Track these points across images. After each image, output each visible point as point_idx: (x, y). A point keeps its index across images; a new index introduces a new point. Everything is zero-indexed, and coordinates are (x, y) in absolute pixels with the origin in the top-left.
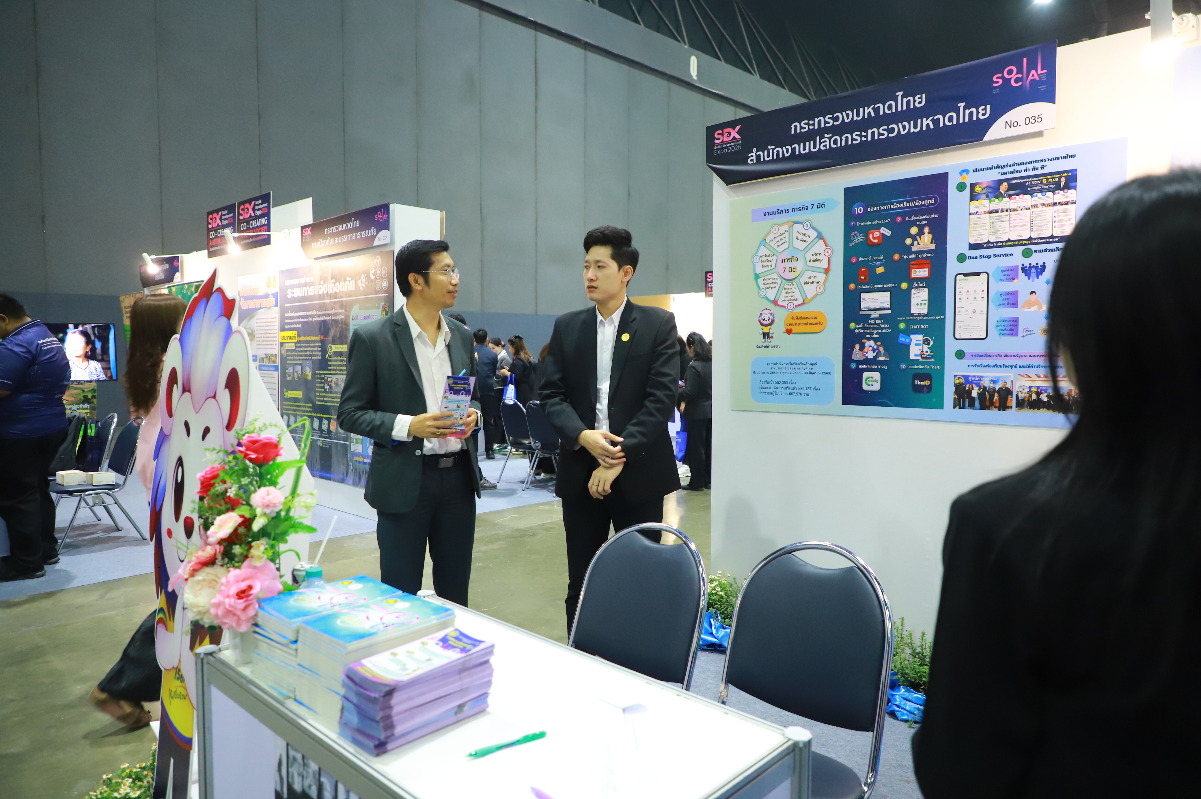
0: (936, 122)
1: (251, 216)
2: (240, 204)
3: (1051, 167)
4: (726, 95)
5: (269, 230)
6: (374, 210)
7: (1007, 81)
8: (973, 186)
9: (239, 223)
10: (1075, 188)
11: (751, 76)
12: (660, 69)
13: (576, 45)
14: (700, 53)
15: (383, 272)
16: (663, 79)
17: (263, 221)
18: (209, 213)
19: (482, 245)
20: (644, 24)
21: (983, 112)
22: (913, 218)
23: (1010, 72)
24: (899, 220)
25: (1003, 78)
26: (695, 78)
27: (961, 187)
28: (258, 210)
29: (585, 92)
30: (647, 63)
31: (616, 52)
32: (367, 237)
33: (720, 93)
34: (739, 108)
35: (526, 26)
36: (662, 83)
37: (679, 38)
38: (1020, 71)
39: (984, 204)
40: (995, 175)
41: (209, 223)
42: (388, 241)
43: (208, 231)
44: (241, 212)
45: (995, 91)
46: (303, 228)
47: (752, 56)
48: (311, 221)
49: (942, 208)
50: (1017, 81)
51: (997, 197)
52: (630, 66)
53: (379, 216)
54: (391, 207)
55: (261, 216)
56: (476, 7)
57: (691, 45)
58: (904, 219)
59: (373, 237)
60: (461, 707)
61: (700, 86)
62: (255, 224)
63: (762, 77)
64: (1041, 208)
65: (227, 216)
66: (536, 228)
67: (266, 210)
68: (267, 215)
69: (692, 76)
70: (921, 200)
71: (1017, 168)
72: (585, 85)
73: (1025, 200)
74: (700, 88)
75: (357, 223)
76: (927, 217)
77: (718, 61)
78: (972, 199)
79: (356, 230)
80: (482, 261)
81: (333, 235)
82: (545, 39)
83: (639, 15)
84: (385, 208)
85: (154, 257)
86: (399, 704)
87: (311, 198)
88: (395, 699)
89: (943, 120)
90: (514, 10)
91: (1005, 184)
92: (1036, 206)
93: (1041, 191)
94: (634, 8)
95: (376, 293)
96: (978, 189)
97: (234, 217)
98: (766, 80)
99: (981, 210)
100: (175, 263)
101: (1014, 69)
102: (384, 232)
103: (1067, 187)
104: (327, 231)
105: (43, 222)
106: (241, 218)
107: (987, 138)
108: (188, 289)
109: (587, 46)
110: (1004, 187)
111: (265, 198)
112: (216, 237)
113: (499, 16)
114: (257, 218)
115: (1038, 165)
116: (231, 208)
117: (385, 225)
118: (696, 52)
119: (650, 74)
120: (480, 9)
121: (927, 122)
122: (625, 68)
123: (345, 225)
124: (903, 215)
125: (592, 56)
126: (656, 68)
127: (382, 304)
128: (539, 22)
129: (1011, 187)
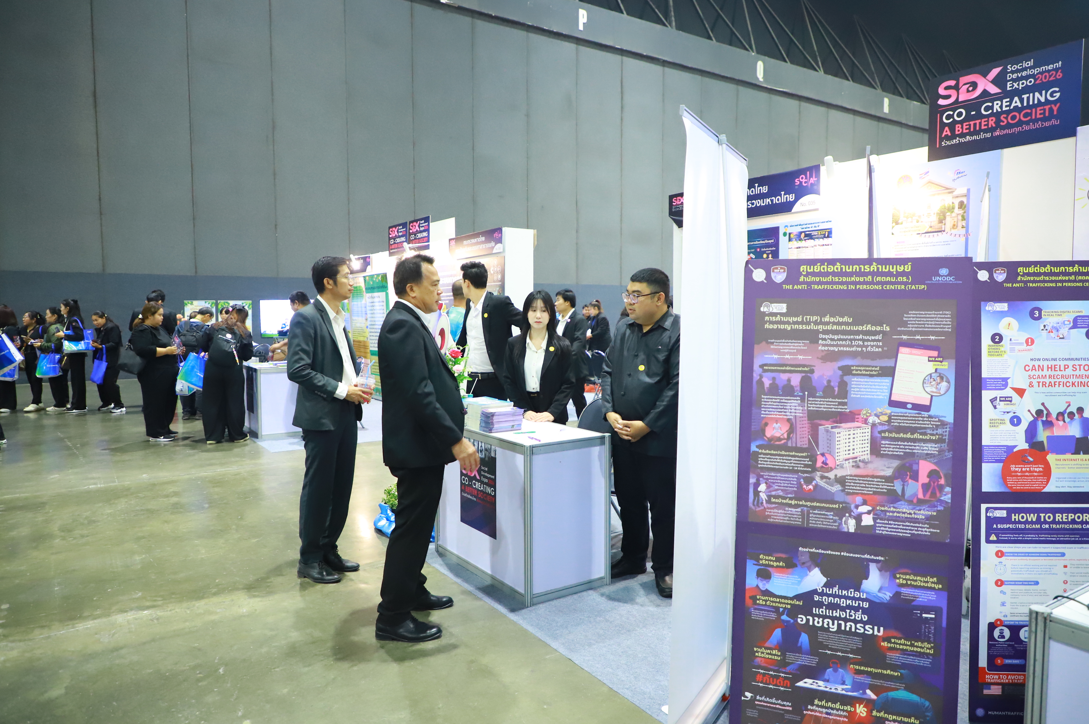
0: (772, 201)
1: (417, 231)
2: (410, 223)
3: (822, 226)
4: (790, 92)
5: (428, 241)
6: (494, 231)
7: (801, 183)
8: (790, 234)
9: (410, 235)
10: (831, 237)
11: (816, 73)
12: (729, 76)
13: (656, 64)
14: (766, 58)
15: (498, 269)
16: (732, 83)
17: (425, 234)
18: (390, 228)
19: (577, 232)
20: (716, 39)
21: (791, 197)
22: (764, 249)
23: (802, 178)
24: (758, 250)
25: (799, 181)
26: (761, 79)
27: (785, 234)
28: (422, 227)
29: (663, 101)
30: (717, 72)
31: (690, 66)
32: (489, 248)
33: (784, 90)
34: (803, 101)
35: (613, 53)
36: (731, 87)
37: (747, 46)
38: (806, 178)
39: (795, 244)
40: (799, 229)
41: (390, 234)
42: (501, 250)
43: (390, 239)
44: (411, 228)
45: (796, 187)
46: (450, 240)
47: (817, 54)
48: (454, 236)
49: (776, 245)
50: (805, 182)
51: (800, 240)
52: (702, 76)
53: (496, 235)
54: (504, 229)
55: (424, 231)
56: (574, 43)
57: (758, 52)
58: (760, 250)
59: (493, 248)
60: (513, 426)
61: (766, 86)
62: (420, 235)
63: (826, 72)
64: (818, 247)
65: (402, 230)
66: (621, 216)
67: (427, 228)
68: (427, 230)
69: (758, 79)
70: (768, 240)
71: (808, 226)
72: (663, 95)
73: (810, 242)
74: (766, 88)
75: (483, 239)
76: (770, 249)
77: (783, 63)
78: (789, 241)
79: (482, 242)
80: (577, 244)
81: (468, 245)
82: (630, 62)
83: (712, 32)
84: (500, 230)
85: (357, 257)
86: (495, 419)
87: (453, 219)
88: (495, 418)
89: (775, 200)
90: (604, 42)
91: (803, 234)
92: (816, 246)
93: (818, 238)
94: (707, 26)
95: (494, 282)
96: (792, 236)
97: (406, 231)
98: (829, 74)
99: (793, 247)
100: (367, 259)
101: (804, 176)
102: (499, 245)
103: (828, 237)
104: (465, 242)
105: (276, 228)
106: (411, 231)
107: (794, 210)
108: (376, 278)
109: (664, 63)
110: (803, 235)
111: (427, 220)
112: (395, 243)
113: (592, 48)
114: (421, 232)
115: (817, 225)
116: (404, 225)
117: (499, 241)
118: (763, 57)
119: (720, 80)
120: (577, 44)
121: (768, 201)
122: (698, 78)
123: (476, 240)
124: (760, 247)
125: (669, 71)
126: (726, 75)
127: (498, 289)
128: (625, 49)
129: (806, 236)
